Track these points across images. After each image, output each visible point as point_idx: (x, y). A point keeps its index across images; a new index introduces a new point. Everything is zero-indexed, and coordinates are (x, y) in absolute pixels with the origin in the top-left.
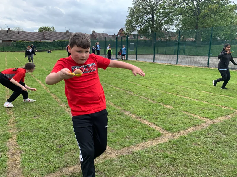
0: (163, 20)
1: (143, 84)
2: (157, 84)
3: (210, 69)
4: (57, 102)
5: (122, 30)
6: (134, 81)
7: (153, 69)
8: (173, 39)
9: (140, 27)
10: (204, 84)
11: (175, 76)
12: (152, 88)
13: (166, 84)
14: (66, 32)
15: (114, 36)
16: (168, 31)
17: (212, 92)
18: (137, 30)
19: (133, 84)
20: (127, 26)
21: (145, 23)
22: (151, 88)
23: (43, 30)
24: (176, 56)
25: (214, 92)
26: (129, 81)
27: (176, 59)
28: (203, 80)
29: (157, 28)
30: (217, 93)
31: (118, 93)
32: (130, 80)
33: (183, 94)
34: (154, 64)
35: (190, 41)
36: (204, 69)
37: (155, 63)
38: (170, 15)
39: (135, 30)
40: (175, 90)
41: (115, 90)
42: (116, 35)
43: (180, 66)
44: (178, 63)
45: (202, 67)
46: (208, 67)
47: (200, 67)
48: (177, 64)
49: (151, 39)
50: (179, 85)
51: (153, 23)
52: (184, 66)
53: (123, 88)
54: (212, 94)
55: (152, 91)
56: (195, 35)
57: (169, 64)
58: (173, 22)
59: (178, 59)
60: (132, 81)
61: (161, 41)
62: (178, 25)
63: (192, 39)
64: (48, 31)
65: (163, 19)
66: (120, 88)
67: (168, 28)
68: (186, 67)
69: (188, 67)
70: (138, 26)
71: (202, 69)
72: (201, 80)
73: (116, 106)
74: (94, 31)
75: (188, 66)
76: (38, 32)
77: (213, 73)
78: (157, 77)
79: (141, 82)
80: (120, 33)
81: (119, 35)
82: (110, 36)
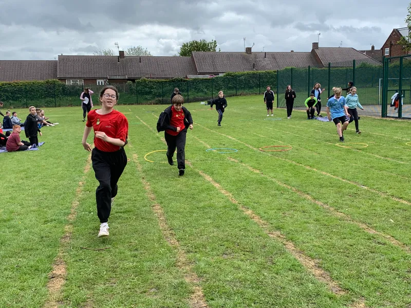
4: (261, 226)
5: (396, 34)
14: (244, 51)
15: (372, 52)
23: (190, 51)
31: (406, 213)
64: (202, 53)
66: (409, 201)
73: (407, 248)
74: (315, 45)
76: (178, 55)
80: (391, 45)
81: (387, 50)
82: (360, 54)
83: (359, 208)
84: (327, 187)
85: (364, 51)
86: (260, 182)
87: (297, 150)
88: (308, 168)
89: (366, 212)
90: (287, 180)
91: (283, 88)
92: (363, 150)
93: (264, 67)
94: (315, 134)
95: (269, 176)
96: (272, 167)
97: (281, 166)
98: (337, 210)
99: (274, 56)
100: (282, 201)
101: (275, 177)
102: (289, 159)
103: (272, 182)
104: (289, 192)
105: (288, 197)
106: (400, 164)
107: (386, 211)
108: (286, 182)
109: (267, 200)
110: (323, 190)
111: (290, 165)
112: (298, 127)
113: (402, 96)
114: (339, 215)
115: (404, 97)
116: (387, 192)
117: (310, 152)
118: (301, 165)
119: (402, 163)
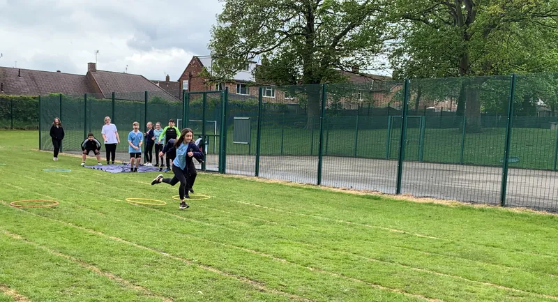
0: (344, 33)
1: (293, 258)
2: (338, 257)
3: (508, 213)
5: (196, 63)
6: (262, 249)
7: (319, 207)
8: (383, 102)
9: (264, 56)
10: (488, 261)
11: (393, 233)
12: (323, 272)
13: (368, 260)
15: (166, 84)
16: (365, 72)
17: (511, 287)
18: (252, 66)
19: (262, 259)
20: (218, 52)
21: (281, 42)
22: (320, 269)
24: (396, 163)
25: (517, 286)
26: (246, 248)
27: (396, 176)
28: (486, 249)
29: (325, 63)
30: (529, 289)
31: (218, 283)
32: (248, 244)
33: (424, 290)
34: (320, 190)
35: (442, 113)
36: (490, 211)
37: (322, 188)
38: (372, 18)
39: (244, 66)
40: (396, 277)
41: (207, 275)
42: (176, 81)
43: (410, 199)
44: (402, 190)
45: (482, 206)
46: (503, 204)
47: (476, 206)
48: (398, 192)
49: (302, 100)
50: (409, 263)
51: (309, 43)
52: (422, 201)
53: (230, 270)
54: (514, 290)
55: (325, 279)
56: (458, 90)
57: (373, 194)
58: (381, 42)
59: (403, 176)
60: (256, 248)
61: (336, 109)
62: (399, 53)
63: (447, 105)
65: (348, 30)
66: (219, 269)
67: (364, 64)
68: (431, 204)
69: (438, 205)
70: (257, 53)
71: (482, 210)
72: (480, 248)
74: (92, 66)
75: (436, 202)
77: (518, 225)
78: (334, 237)
79: (285, 250)
80: (191, 76)
81: (186, 83)
82: (151, 85)
83: (161, 279)
84: (118, 254)
85: (157, 82)
86: (24, 251)
87: (74, 208)
88: (91, 232)
89: (170, 284)
90: (64, 248)
91: (47, 123)
92: (161, 208)
93: (17, 91)
94: (97, 188)
95: (37, 243)
96: (39, 230)
97: (53, 229)
98: (133, 283)
99: (32, 76)
100: (58, 275)
101: (45, 245)
102: (64, 221)
103: (42, 252)
104: (67, 262)
105: (66, 270)
106: (206, 226)
107: (193, 281)
108: (62, 250)
109: (36, 275)
110: (113, 260)
111: (66, 228)
112: (72, 177)
113: (206, 142)
114: (137, 289)
115: (208, 144)
116: (192, 259)
117: (92, 211)
118: (80, 228)
119: (208, 224)
